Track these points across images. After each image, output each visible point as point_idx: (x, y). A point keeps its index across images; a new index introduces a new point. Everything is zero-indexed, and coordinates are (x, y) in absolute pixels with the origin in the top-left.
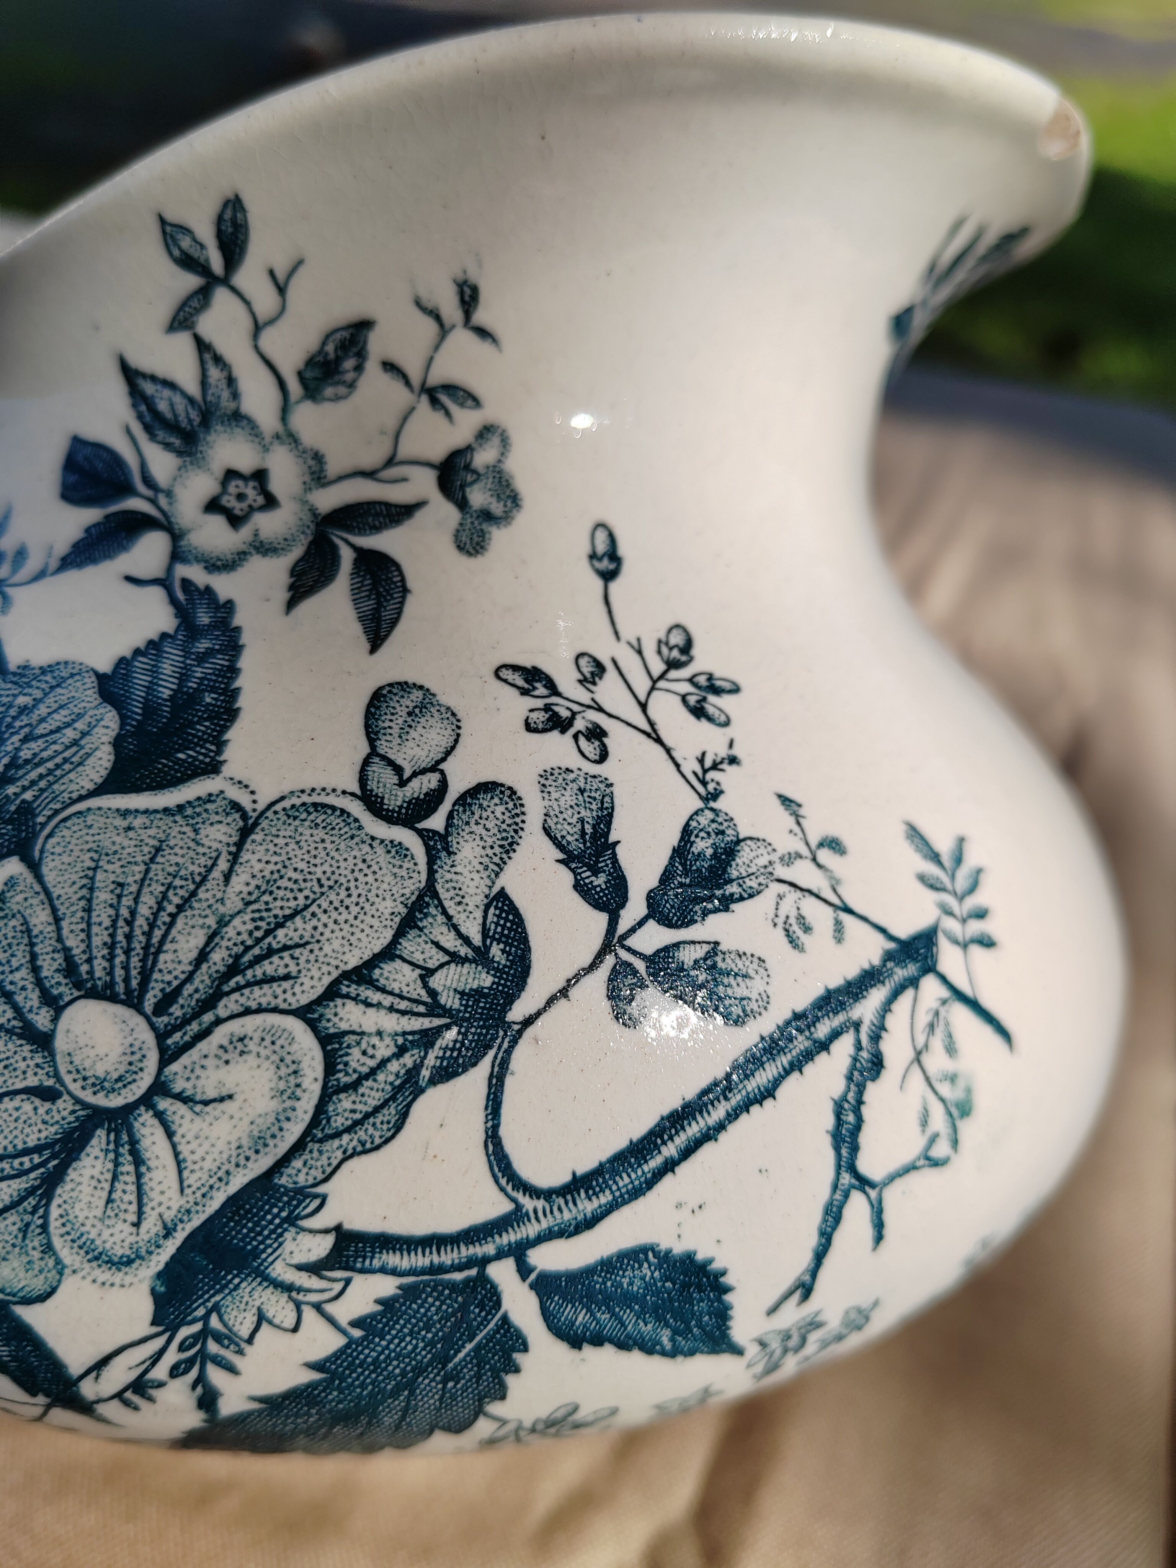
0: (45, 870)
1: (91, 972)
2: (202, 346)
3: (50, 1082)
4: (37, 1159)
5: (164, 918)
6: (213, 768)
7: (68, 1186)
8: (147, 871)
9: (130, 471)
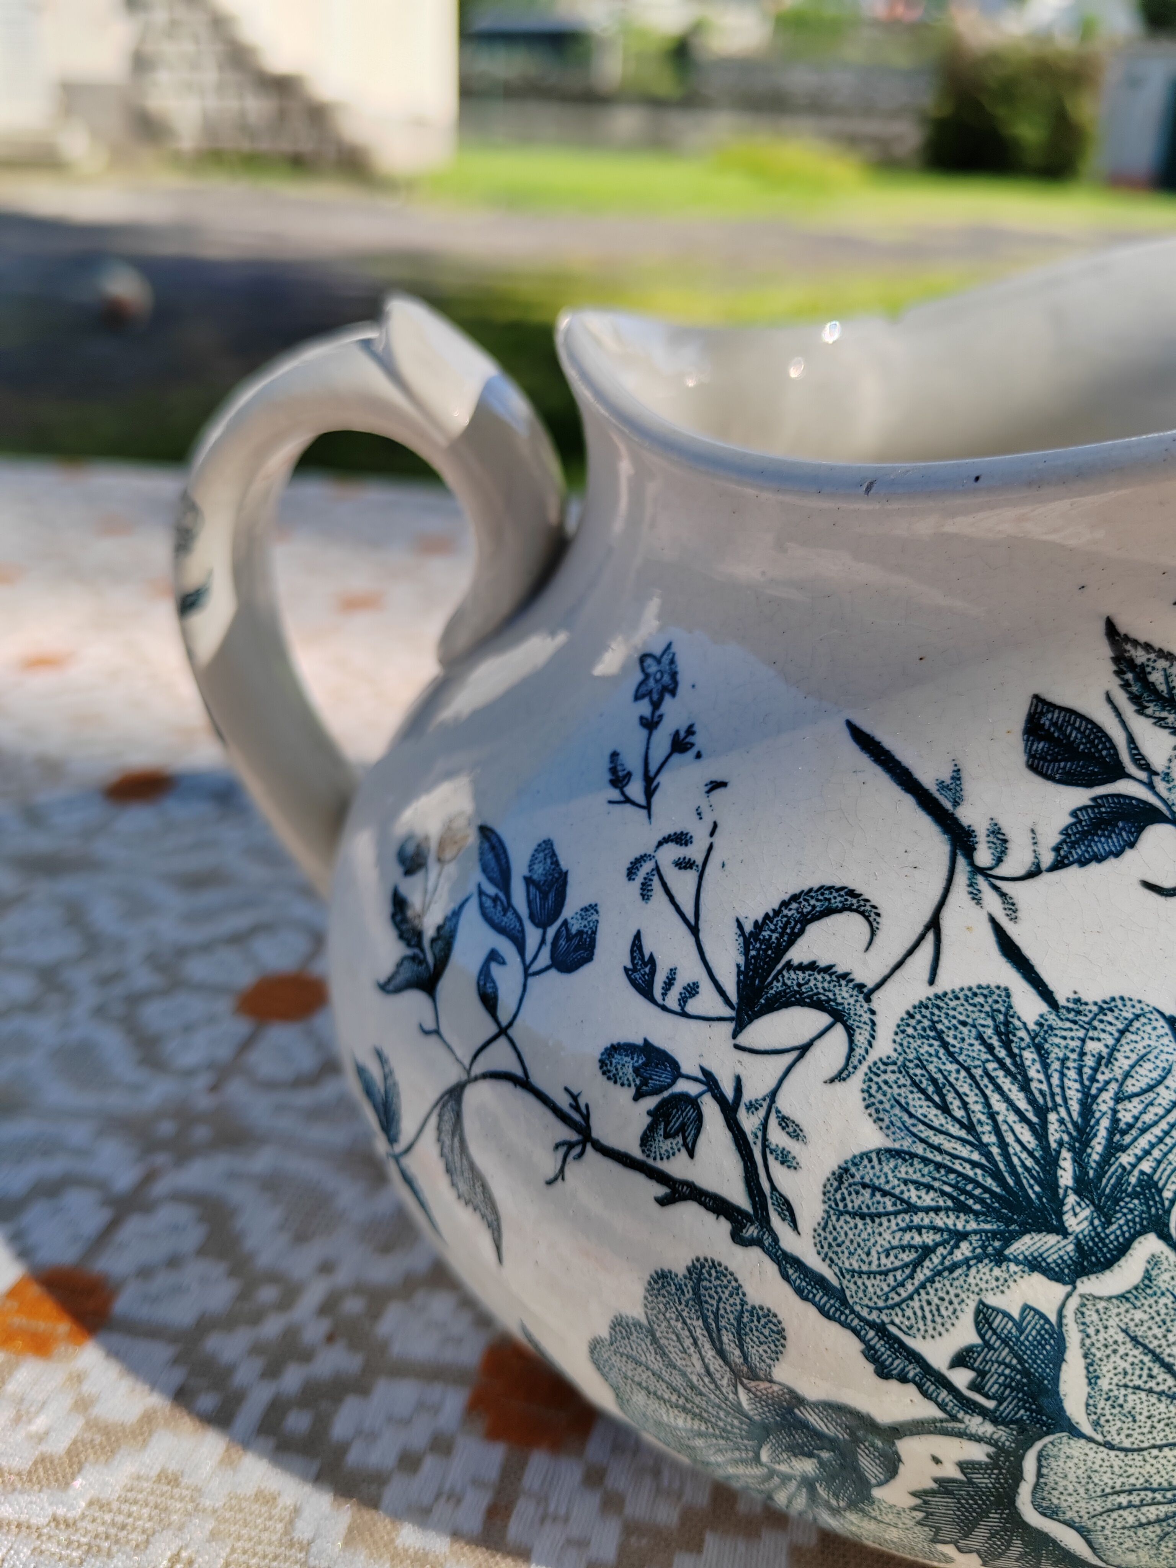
9: (1114, 747)
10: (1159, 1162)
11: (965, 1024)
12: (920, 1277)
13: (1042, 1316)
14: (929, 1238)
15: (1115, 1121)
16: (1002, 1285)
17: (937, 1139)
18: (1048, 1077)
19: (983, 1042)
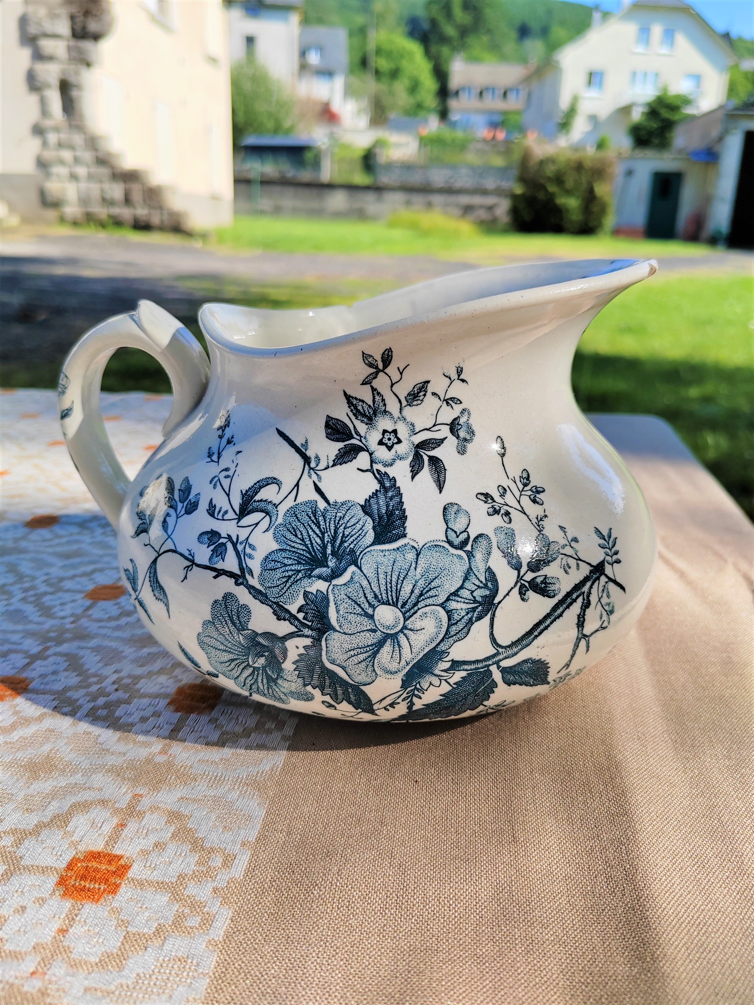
0: (363, 569)
1: (382, 598)
2: (373, 389)
3: (374, 628)
4: (371, 648)
5: (400, 581)
6: (405, 536)
7: (380, 654)
8: (393, 568)
9: (350, 429)
10: (356, 545)
11: (303, 511)
12: (288, 585)
13: (323, 593)
14: (290, 573)
15: (344, 534)
16: (311, 584)
17: (293, 545)
18: (326, 524)
19: (308, 516)
